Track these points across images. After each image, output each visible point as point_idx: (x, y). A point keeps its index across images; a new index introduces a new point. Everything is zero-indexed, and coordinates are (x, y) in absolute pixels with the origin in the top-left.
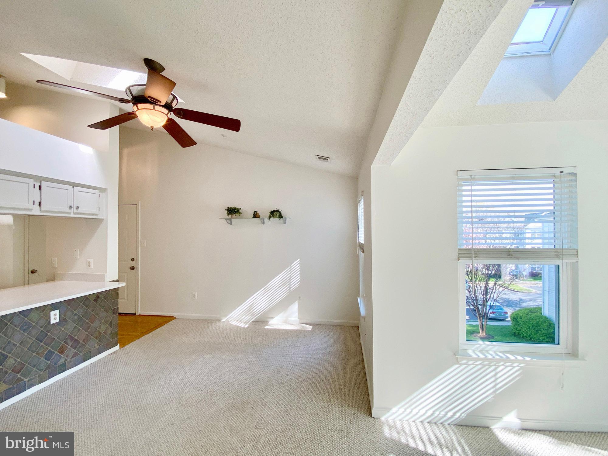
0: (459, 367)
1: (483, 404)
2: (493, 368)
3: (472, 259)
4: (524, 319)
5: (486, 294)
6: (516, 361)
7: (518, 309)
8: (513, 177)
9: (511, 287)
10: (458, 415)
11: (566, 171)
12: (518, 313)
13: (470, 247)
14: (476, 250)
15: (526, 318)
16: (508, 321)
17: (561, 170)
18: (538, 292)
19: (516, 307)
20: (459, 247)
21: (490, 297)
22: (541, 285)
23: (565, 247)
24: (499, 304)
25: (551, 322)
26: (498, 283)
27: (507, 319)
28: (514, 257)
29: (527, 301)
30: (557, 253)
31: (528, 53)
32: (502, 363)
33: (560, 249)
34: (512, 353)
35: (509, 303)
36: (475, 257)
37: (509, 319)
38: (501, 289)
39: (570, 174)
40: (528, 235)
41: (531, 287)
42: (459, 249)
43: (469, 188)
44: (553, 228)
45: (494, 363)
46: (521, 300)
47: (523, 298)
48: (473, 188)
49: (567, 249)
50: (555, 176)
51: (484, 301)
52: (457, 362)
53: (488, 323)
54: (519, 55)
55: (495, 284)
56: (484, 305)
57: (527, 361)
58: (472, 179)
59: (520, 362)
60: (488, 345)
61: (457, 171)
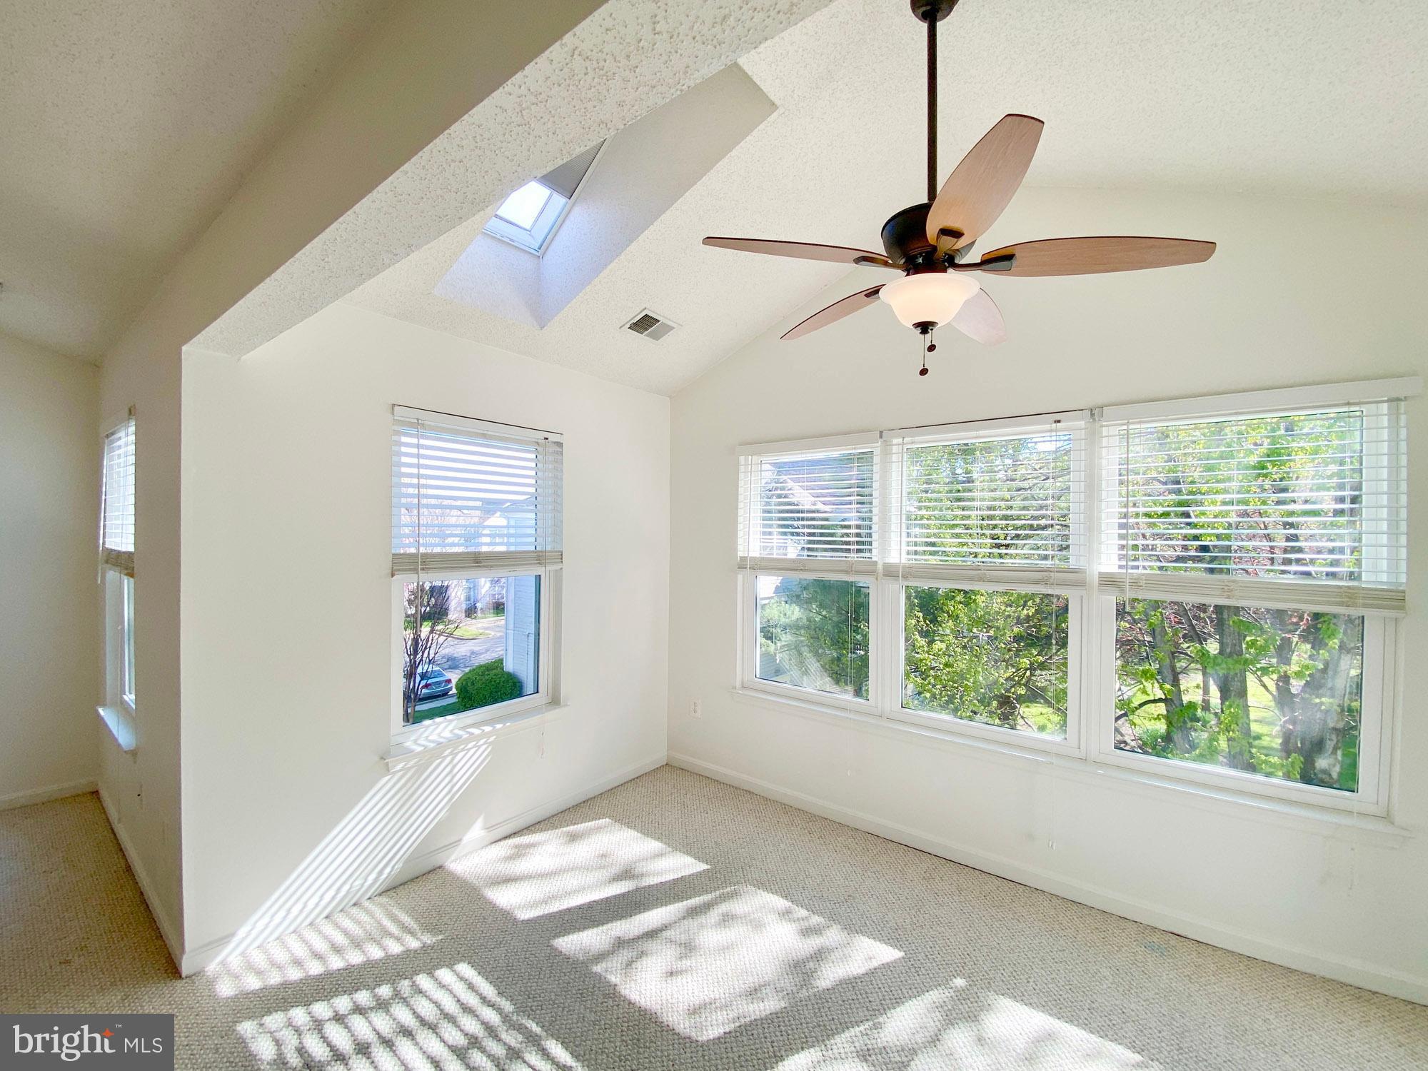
0: (389, 780)
1: (432, 830)
2: (449, 759)
3: (418, 573)
4: (478, 685)
5: (416, 652)
6: (484, 735)
7: (467, 670)
8: (483, 434)
9: (458, 633)
10: (388, 870)
11: (552, 438)
12: (470, 676)
13: (413, 550)
14: (425, 555)
15: (481, 682)
16: (452, 696)
17: (547, 435)
18: (499, 634)
19: (466, 667)
20: (393, 551)
21: (422, 656)
22: (503, 622)
23: (549, 548)
24: (438, 668)
25: (515, 680)
26: (436, 628)
27: (451, 693)
28: (484, 566)
29: (481, 654)
30: (539, 557)
31: (511, 240)
32: (463, 746)
33: (542, 552)
34: (476, 725)
35: (453, 663)
36: (423, 569)
37: (454, 691)
38: (442, 639)
39: (555, 443)
40: (487, 540)
41: (487, 629)
42: (394, 555)
43: (414, 441)
44: (534, 521)
45: (449, 751)
46: (473, 653)
47: (476, 649)
48: (422, 442)
49: (550, 552)
50: (538, 443)
51: (411, 666)
52: (387, 769)
53: (418, 708)
54: (498, 236)
55: (432, 631)
56: (411, 675)
57: (498, 730)
58: (418, 424)
59: (488, 735)
60: (441, 723)
61: (394, 405)
